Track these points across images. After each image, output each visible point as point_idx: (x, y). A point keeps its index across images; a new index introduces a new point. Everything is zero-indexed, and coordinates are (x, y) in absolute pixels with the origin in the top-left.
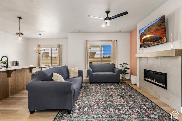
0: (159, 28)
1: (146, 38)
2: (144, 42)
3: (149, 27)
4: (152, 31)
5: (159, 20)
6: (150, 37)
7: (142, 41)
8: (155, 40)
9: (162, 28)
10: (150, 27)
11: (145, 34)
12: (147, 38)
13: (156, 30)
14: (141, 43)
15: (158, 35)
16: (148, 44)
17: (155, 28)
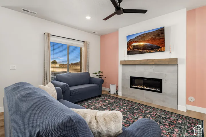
0: (157, 37)
1: (137, 46)
2: (133, 49)
3: (142, 35)
4: (147, 39)
5: (158, 30)
6: (143, 45)
7: (131, 47)
8: (150, 48)
9: (161, 38)
10: (145, 35)
11: (136, 41)
12: (139, 45)
13: (153, 40)
14: (129, 50)
15: (155, 44)
16: (140, 51)
17: (152, 36)
